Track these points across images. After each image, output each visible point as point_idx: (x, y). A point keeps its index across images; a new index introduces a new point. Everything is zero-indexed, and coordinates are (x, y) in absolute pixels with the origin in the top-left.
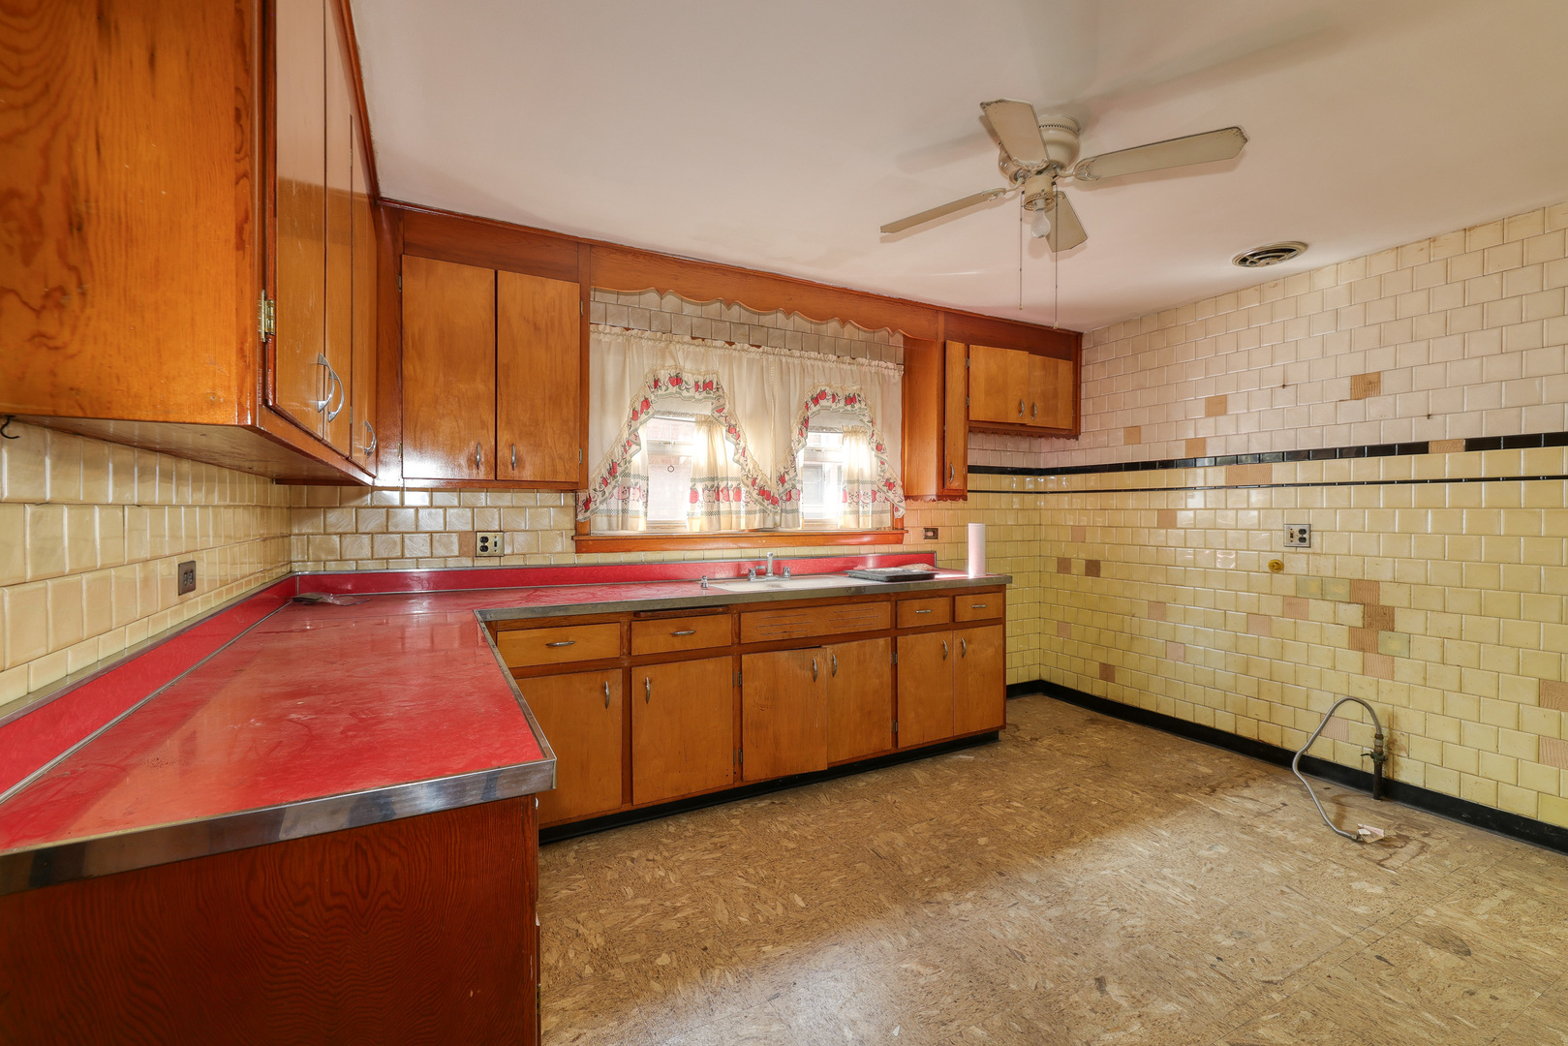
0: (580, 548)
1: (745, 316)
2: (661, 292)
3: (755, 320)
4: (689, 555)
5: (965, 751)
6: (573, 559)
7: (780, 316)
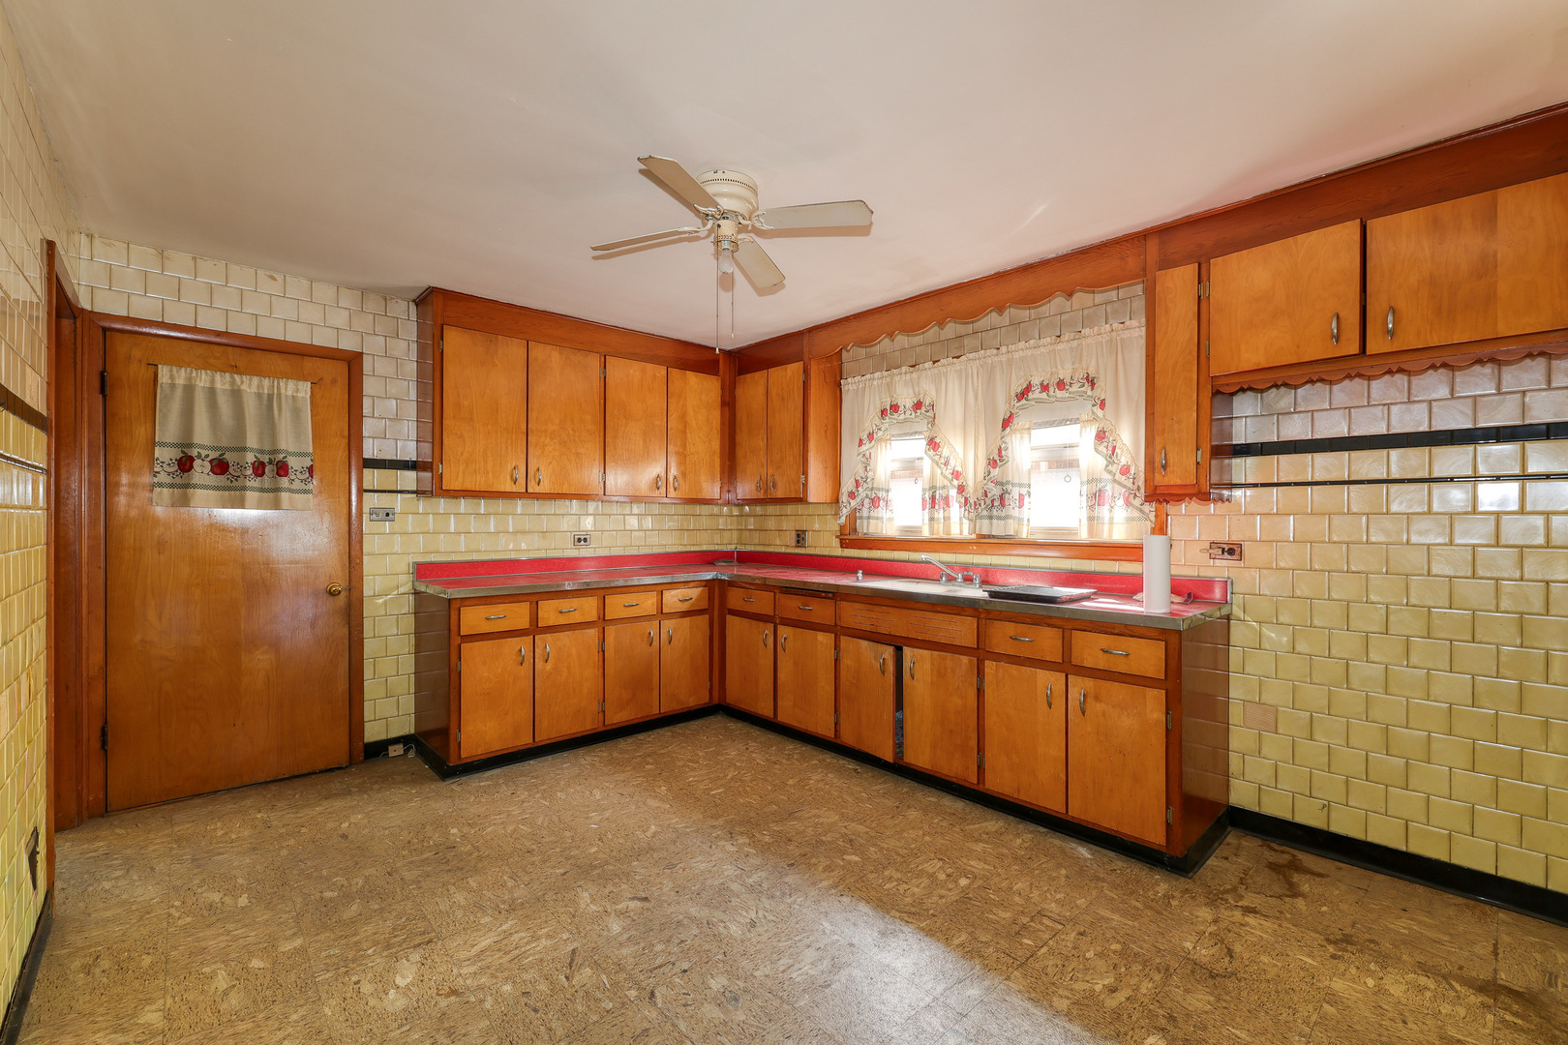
0: (844, 544)
1: (961, 329)
2: (891, 335)
3: (969, 328)
4: (923, 556)
5: (1091, 846)
6: (838, 552)
7: (994, 314)
